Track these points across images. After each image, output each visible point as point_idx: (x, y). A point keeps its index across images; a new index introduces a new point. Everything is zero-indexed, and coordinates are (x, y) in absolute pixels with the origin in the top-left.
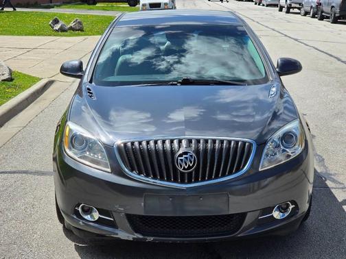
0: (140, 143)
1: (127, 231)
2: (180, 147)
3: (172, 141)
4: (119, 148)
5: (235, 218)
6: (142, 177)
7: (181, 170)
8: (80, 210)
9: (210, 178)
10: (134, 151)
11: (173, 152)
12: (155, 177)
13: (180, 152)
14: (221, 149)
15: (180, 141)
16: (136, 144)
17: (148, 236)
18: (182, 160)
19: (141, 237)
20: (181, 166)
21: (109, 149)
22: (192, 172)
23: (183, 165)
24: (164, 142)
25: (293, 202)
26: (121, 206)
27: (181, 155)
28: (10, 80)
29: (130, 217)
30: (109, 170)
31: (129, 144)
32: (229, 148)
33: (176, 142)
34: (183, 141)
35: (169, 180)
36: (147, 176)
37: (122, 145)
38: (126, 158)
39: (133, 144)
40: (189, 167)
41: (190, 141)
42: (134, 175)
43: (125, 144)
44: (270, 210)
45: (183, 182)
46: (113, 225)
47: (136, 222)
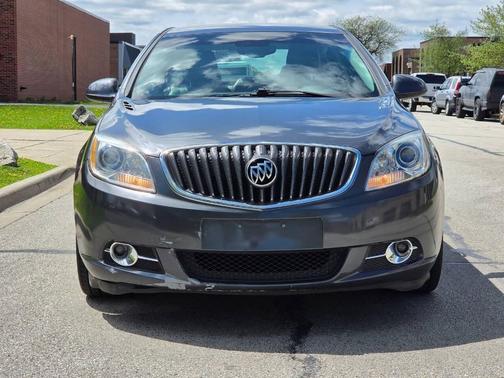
0: (197, 151)
1: (178, 276)
2: (252, 154)
3: (242, 148)
4: (167, 159)
5: (331, 257)
6: (199, 197)
7: (255, 184)
8: (111, 251)
9: (296, 197)
10: (189, 162)
11: (243, 162)
12: (217, 196)
13: (253, 160)
14: (312, 158)
15: (253, 148)
16: (192, 153)
17: (208, 282)
18: (255, 170)
19: (197, 283)
20: (255, 179)
21: (152, 161)
22: (269, 187)
23: (258, 176)
24: (230, 149)
25: (415, 242)
26: (168, 239)
27: (254, 164)
28: (14, 165)
29: (181, 255)
30: (153, 190)
31: (181, 153)
32: (323, 157)
33: (247, 149)
34: (258, 147)
35: (237, 199)
36: (207, 194)
37: (172, 154)
38: (177, 172)
39: (186, 152)
40: (267, 181)
41: (267, 148)
42: (188, 194)
43: (176, 153)
44: (382, 247)
45: (257, 202)
46: (157, 268)
47: (190, 262)
